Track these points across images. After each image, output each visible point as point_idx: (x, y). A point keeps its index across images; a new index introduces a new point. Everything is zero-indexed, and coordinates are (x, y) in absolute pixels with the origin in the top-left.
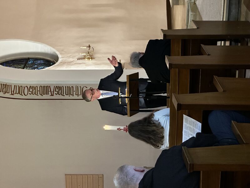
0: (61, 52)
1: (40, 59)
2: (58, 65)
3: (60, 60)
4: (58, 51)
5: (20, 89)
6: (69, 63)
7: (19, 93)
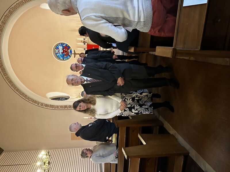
0: (71, 95)
1: (64, 98)
2: (70, 99)
3: (70, 98)
4: (70, 95)
5: (57, 107)
6: (73, 99)
7: (57, 108)
